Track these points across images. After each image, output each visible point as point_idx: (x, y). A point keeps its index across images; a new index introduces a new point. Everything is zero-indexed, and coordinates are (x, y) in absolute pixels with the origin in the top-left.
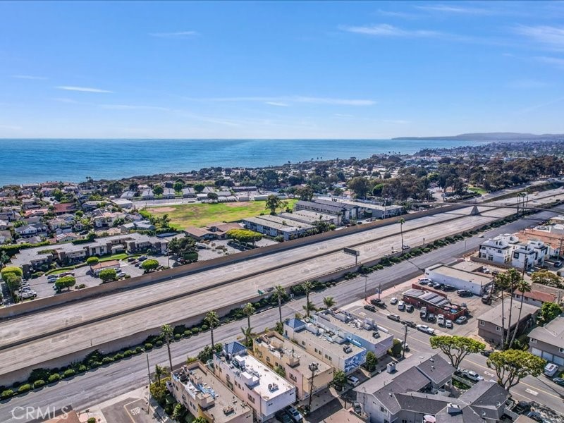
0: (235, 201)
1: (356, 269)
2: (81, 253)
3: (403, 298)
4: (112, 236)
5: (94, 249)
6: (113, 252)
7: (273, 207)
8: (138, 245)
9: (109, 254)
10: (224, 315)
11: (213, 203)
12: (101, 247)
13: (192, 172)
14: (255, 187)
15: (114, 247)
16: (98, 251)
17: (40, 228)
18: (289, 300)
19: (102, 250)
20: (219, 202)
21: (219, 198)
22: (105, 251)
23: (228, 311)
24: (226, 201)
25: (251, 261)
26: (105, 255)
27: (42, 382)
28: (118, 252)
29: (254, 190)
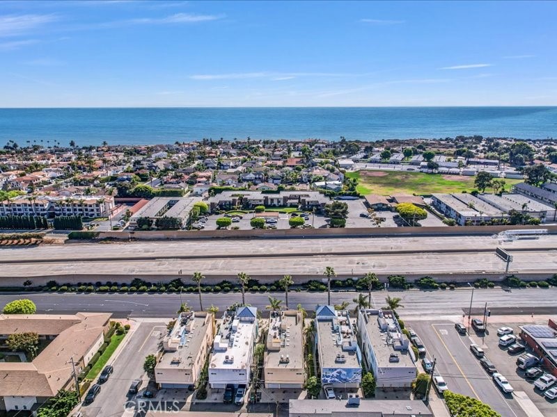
0: (458, 174)
1: (501, 278)
2: (260, 201)
3: (520, 332)
4: (297, 191)
5: (272, 200)
6: (289, 205)
7: (482, 186)
8: (308, 202)
9: (284, 206)
10: (301, 283)
11: (432, 173)
12: (278, 199)
13: (447, 139)
14: (497, 161)
15: (289, 201)
16: (275, 202)
17: (257, 176)
18: (381, 289)
19: (279, 202)
20: (439, 173)
21: (441, 169)
22: (282, 203)
23: (307, 280)
24: (447, 173)
25: (391, 239)
26: (281, 207)
27: (134, 288)
28: (292, 206)
29: (495, 164)
